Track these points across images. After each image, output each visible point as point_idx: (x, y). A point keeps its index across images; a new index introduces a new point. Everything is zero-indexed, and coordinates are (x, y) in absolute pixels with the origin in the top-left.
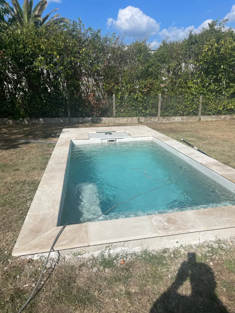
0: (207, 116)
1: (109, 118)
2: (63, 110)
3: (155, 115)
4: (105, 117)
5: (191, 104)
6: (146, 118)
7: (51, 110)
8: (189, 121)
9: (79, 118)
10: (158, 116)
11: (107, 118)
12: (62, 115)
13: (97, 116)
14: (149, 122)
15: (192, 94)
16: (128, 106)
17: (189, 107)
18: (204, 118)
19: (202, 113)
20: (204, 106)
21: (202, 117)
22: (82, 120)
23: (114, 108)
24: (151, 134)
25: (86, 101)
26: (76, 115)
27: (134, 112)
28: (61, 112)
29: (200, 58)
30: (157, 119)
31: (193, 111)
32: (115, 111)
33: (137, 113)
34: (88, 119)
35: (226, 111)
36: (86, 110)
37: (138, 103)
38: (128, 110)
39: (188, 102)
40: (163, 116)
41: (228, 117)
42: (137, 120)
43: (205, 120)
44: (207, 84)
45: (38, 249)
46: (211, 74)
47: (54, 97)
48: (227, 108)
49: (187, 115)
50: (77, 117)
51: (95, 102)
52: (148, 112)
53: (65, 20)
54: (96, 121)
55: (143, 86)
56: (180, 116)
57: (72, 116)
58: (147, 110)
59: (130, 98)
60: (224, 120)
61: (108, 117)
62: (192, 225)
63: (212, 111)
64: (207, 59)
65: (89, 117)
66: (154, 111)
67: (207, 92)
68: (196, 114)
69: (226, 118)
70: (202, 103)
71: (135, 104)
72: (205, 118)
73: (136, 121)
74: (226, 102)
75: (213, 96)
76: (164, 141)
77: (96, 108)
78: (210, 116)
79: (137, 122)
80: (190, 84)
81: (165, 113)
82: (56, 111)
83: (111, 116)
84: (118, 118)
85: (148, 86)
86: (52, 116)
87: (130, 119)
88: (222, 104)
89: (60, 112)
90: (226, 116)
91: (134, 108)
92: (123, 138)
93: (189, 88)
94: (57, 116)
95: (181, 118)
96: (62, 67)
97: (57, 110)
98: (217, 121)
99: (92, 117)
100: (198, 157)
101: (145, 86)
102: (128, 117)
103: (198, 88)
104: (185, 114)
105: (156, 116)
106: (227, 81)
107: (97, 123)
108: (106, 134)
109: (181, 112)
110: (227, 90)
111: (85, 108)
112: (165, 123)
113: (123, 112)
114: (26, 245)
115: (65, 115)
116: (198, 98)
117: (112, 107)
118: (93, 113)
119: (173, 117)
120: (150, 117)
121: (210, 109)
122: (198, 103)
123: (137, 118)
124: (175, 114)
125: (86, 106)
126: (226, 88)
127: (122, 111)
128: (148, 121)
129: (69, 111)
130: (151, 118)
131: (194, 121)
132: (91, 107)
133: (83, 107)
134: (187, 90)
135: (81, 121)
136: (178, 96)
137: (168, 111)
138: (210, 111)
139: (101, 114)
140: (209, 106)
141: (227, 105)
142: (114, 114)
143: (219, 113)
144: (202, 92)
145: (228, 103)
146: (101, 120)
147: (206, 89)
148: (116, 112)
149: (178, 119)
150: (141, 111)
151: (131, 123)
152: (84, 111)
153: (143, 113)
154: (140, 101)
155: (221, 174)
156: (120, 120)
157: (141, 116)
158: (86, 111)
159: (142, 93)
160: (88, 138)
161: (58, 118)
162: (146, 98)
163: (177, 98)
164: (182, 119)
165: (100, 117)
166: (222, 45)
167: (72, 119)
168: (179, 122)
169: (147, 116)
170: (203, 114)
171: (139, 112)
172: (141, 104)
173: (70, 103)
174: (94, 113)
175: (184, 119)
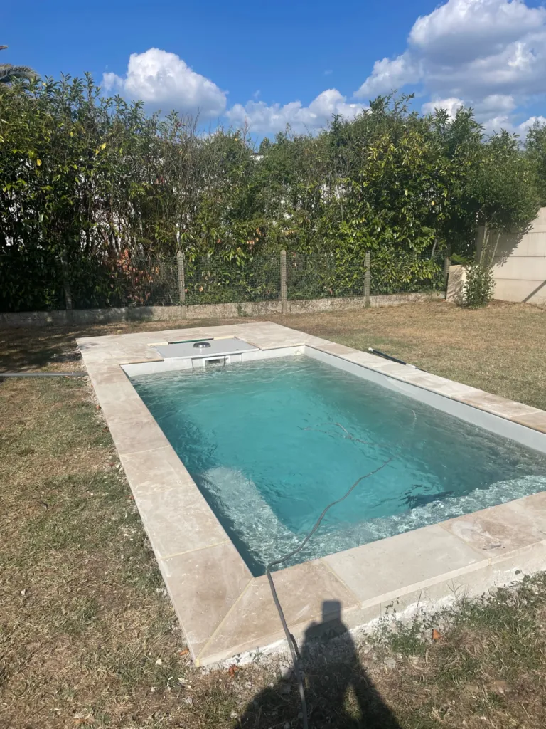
0: (381, 297)
1: (171, 307)
2: (54, 292)
3: (274, 297)
4: (160, 305)
5: (348, 271)
6: (255, 305)
7: (20, 293)
8: (346, 308)
9: (95, 310)
10: (281, 300)
11: (166, 308)
12: (50, 305)
13: (139, 304)
14: (263, 313)
15: (351, 250)
16: (213, 279)
17: (344, 279)
18: (376, 301)
19: (371, 289)
20: (374, 276)
21: (371, 298)
22: (102, 314)
23: (182, 284)
24: (301, 342)
25: (113, 268)
26: (88, 302)
27: (229, 292)
28: (48, 298)
29: (362, 173)
30: (280, 306)
31: (353, 287)
32: (183, 291)
33: (234, 293)
34: (119, 312)
35: (416, 284)
36: (113, 289)
37: (237, 270)
38: (215, 287)
39: (343, 267)
40: (292, 299)
41: (423, 296)
42: (236, 310)
43: (377, 304)
44: (379, 229)
45: (255, 637)
46: (385, 207)
47: (27, 259)
48: (419, 277)
49: (342, 295)
50: (90, 307)
51: (134, 270)
52: (259, 290)
53: (29, 73)
54: (138, 315)
55: (246, 233)
56: (327, 297)
57: (77, 306)
58: (257, 286)
59: (218, 260)
60: (415, 302)
61: (168, 304)
62: (540, 530)
63: (390, 286)
64: (376, 177)
65: (119, 306)
66: (271, 288)
67: (379, 245)
68: (360, 294)
69: (419, 298)
70: (371, 268)
71: (230, 273)
72: (378, 300)
73: (234, 312)
74: (417, 266)
75: (391, 253)
76: (341, 356)
77: (138, 284)
78: (388, 297)
79: (236, 315)
80: (344, 229)
81: (295, 292)
82: (33, 296)
83: (174, 301)
84: (191, 307)
85: (256, 234)
86: (25, 309)
87: (219, 308)
88: (409, 270)
89: (45, 299)
90: (419, 295)
91: (228, 282)
92: (240, 354)
93: (343, 237)
94: (38, 306)
95: (329, 302)
96: (48, 186)
97: (36, 294)
98: (402, 305)
99: (126, 306)
100: (439, 386)
101: (250, 234)
102: (216, 303)
103: (361, 238)
104: (336, 292)
105: (278, 300)
106: (417, 222)
107: (141, 320)
108: (196, 345)
109: (330, 290)
110: (418, 240)
111: (109, 287)
112: (297, 315)
113: (203, 292)
114: (215, 634)
115: (59, 303)
116: (362, 258)
117: (177, 282)
118: (131, 296)
119: (314, 301)
120: (264, 303)
121: (386, 281)
122: (361, 268)
123: (237, 304)
124: (318, 294)
125: (112, 281)
126: (416, 237)
127: (201, 291)
128: (260, 310)
129: (67, 294)
130: (267, 304)
131: (356, 307)
132: (125, 283)
133: (104, 282)
134: (339, 242)
135: (101, 317)
136: (322, 255)
137: (302, 288)
138: (386, 285)
139: (150, 299)
140: (383, 275)
141: (418, 271)
142: (183, 298)
143: (404, 289)
144: (369, 245)
145: (421, 268)
146: (151, 313)
147: (377, 239)
148: (187, 294)
149: (324, 304)
150: (244, 288)
151: (224, 318)
152: (107, 292)
153: (249, 293)
154: (240, 268)
155: (510, 418)
156: (197, 311)
157: (244, 300)
158: (114, 293)
159: (244, 247)
160: (160, 358)
161: (41, 313)
162: (253, 261)
163: (319, 260)
164: (332, 304)
165: (147, 304)
166: (406, 148)
167: (75, 312)
168: (326, 311)
169: (258, 299)
170: (372, 292)
171: (239, 292)
172: (242, 274)
173: (71, 275)
174: (133, 296)
175: (337, 305)
